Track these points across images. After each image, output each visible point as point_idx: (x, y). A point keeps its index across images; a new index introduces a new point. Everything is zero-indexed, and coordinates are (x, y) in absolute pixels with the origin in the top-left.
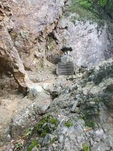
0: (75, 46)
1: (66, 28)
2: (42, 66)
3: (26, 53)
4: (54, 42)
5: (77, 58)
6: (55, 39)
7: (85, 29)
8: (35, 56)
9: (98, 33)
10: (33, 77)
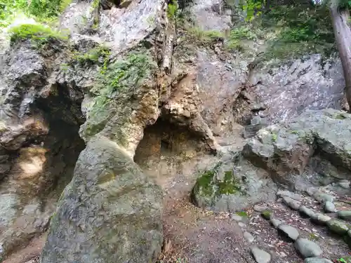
0: (276, 99)
1: (259, 83)
2: (231, 130)
3: (214, 123)
4: (245, 102)
5: (281, 114)
6: (246, 99)
7: (292, 73)
8: (222, 124)
9: (323, 69)
10: (221, 141)
